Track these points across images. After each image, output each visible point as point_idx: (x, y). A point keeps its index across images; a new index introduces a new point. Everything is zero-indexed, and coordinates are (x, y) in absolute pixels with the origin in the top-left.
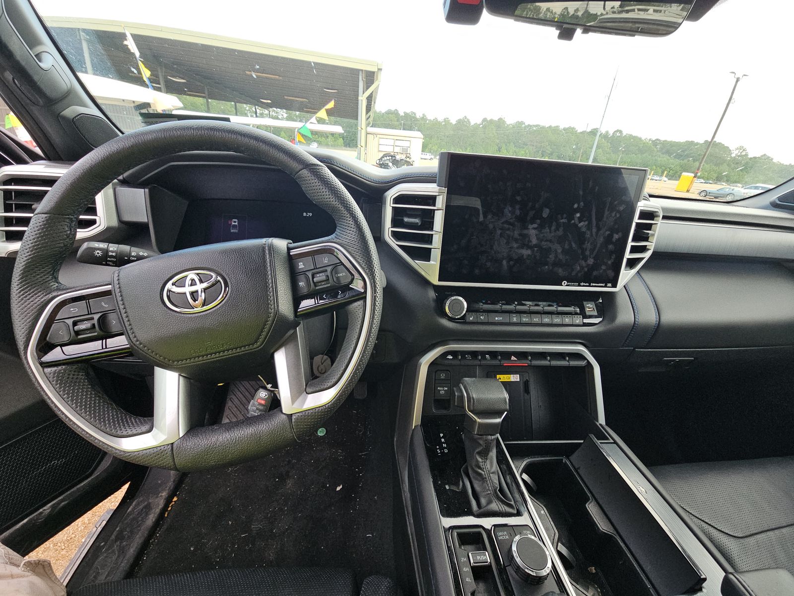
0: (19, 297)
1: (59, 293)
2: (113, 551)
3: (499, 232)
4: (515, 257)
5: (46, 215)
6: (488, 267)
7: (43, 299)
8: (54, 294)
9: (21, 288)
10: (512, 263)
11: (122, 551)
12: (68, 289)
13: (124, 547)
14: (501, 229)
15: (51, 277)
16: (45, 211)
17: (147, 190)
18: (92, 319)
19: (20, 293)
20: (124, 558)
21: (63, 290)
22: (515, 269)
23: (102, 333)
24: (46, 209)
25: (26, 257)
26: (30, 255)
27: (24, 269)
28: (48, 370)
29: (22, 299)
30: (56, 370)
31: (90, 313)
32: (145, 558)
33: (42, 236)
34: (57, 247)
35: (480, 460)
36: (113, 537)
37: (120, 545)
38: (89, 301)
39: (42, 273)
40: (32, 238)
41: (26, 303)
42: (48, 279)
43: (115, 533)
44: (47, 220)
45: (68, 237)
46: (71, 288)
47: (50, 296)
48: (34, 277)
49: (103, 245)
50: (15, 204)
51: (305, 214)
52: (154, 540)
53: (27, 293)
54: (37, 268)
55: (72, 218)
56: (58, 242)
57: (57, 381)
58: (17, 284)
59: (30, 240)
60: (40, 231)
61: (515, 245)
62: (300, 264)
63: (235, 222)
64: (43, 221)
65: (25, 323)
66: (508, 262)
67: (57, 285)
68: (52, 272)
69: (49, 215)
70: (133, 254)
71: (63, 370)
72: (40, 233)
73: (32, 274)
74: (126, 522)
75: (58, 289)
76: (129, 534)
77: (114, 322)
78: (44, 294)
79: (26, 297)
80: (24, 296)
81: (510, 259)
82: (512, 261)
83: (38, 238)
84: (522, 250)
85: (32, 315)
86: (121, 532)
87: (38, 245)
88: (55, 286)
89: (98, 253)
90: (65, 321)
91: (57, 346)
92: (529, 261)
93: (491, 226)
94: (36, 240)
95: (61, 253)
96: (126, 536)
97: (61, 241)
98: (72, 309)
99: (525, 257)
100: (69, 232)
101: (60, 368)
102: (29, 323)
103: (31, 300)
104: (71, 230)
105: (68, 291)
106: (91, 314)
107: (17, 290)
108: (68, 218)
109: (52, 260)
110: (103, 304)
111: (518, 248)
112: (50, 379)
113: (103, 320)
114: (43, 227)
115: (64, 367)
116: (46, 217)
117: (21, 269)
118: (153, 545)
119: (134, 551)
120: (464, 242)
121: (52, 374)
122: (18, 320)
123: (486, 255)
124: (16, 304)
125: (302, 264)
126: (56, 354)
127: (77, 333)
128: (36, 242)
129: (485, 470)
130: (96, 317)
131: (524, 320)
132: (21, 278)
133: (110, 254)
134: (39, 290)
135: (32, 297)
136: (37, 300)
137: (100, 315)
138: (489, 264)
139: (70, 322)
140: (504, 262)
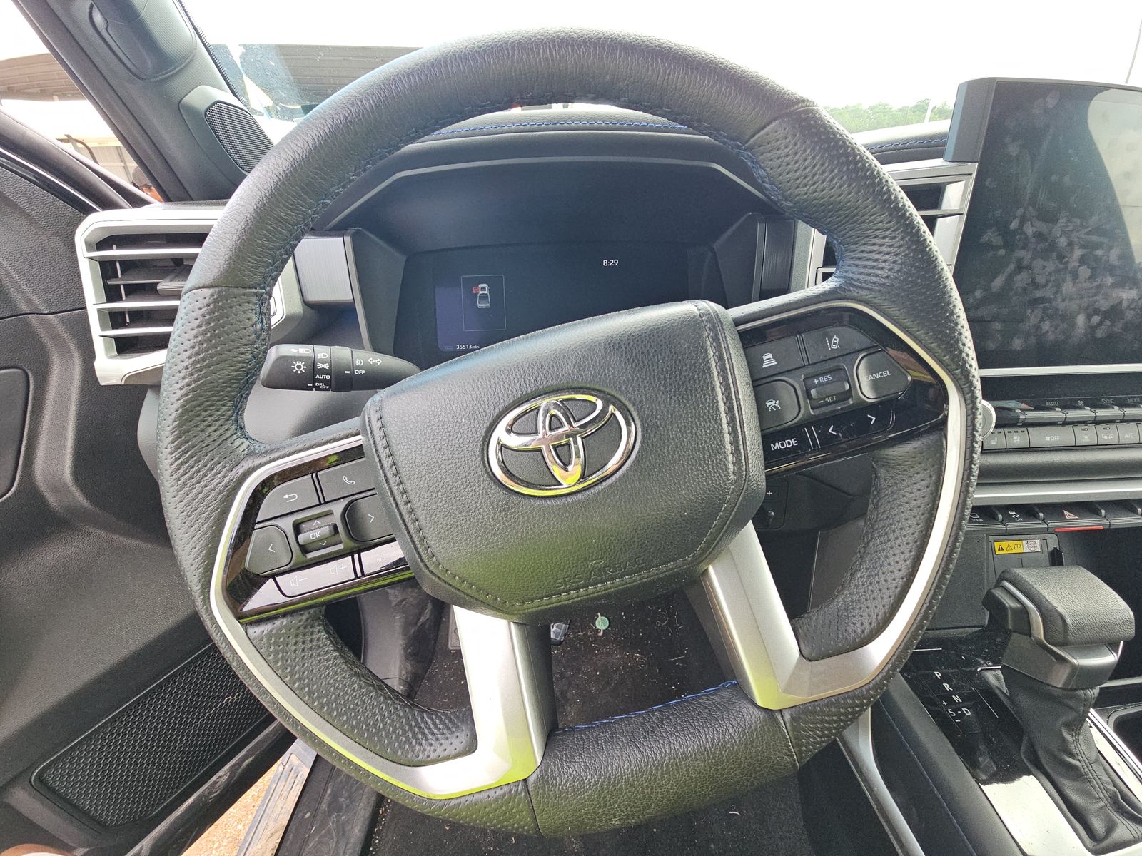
0: (178, 479)
1: (257, 462)
2: (329, 832)
3: (1078, 253)
4: (1104, 305)
5: (211, 291)
6: (1044, 331)
7: (226, 480)
8: (247, 464)
9: (179, 458)
10: (1096, 319)
11: (342, 832)
12: (271, 452)
13: (343, 824)
14: (1083, 247)
15: (234, 427)
16: (208, 282)
17: (348, 239)
18: (330, 513)
19: (179, 469)
20: (347, 844)
21: (262, 454)
22: (1100, 334)
23: (352, 544)
24: (210, 277)
25: (181, 389)
26: (188, 385)
27: (182, 415)
28: (255, 631)
29: (185, 484)
30: (271, 630)
31: (322, 502)
32: (377, 841)
33: (209, 340)
34: (240, 362)
35: (1069, 738)
36: (324, 806)
37: (338, 821)
38: (317, 476)
39: (217, 420)
40: (188, 344)
41: (195, 491)
42: (229, 434)
43: (326, 799)
44: (215, 302)
45: (258, 337)
46: (278, 450)
47: (240, 470)
48: (202, 431)
49: (302, 350)
50: (124, 285)
51: (605, 263)
52: (386, 810)
53: (193, 467)
54: (206, 411)
55: (262, 294)
56: (240, 350)
57: (276, 653)
58: (169, 450)
59: (186, 351)
60: (204, 328)
61: (1109, 280)
62: (765, 357)
63: (483, 289)
64: (208, 305)
65: (197, 537)
66: (1089, 317)
67: (246, 443)
68: (233, 418)
69: (217, 289)
70: (358, 363)
71: (285, 627)
72: (204, 333)
73: (197, 426)
74: (339, 779)
75: (251, 454)
76: (348, 802)
77: (372, 519)
78: (228, 467)
79: (192, 478)
80: (188, 475)
81: (1091, 312)
82: (1098, 315)
83: (201, 343)
84: (1121, 290)
85: (210, 516)
86: (335, 797)
87: (203, 360)
88: (244, 447)
89: (298, 367)
90: (278, 522)
91: (267, 578)
92: (1132, 312)
93: (1063, 242)
94: (197, 349)
95: (248, 374)
96: (344, 806)
97: (247, 348)
98: (286, 497)
99: (1125, 304)
100: (259, 326)
101: (277, 623)
102: (206, 533)
103: (202, 483)
104: (262, 321)
105: (273, 456)
106: (326, 503)
107: (171, 464)
108: (256, 294)
109: (233, 392)
110: (345, 478)
111: (1115, 285)
112: (261, 651)
113: (351, 515)
114: (208, 317)
115: (285, 621)
116: (212, 295)
117: (174, 416)
118: (385, 817)
119: (360, 831)
120: (998, 282)
121: (264, 640)
122: (183, 530)
123: (1041, 306)
124: (173, 494)
125: (770, 356)
126: (265, 596)
127: (305, 549)
128: (197, 354)
129: (1080, 758)
130: (338, 508)
131: (1106, 437)
132: (179, 437)
133: (321, 366)
134: (215, 460)
135: (205, 475)
136: (215, 482)
137: (343, 503)
138: (1046, 326)
139: (287, 524)
140: (1081, 320)
